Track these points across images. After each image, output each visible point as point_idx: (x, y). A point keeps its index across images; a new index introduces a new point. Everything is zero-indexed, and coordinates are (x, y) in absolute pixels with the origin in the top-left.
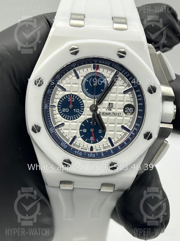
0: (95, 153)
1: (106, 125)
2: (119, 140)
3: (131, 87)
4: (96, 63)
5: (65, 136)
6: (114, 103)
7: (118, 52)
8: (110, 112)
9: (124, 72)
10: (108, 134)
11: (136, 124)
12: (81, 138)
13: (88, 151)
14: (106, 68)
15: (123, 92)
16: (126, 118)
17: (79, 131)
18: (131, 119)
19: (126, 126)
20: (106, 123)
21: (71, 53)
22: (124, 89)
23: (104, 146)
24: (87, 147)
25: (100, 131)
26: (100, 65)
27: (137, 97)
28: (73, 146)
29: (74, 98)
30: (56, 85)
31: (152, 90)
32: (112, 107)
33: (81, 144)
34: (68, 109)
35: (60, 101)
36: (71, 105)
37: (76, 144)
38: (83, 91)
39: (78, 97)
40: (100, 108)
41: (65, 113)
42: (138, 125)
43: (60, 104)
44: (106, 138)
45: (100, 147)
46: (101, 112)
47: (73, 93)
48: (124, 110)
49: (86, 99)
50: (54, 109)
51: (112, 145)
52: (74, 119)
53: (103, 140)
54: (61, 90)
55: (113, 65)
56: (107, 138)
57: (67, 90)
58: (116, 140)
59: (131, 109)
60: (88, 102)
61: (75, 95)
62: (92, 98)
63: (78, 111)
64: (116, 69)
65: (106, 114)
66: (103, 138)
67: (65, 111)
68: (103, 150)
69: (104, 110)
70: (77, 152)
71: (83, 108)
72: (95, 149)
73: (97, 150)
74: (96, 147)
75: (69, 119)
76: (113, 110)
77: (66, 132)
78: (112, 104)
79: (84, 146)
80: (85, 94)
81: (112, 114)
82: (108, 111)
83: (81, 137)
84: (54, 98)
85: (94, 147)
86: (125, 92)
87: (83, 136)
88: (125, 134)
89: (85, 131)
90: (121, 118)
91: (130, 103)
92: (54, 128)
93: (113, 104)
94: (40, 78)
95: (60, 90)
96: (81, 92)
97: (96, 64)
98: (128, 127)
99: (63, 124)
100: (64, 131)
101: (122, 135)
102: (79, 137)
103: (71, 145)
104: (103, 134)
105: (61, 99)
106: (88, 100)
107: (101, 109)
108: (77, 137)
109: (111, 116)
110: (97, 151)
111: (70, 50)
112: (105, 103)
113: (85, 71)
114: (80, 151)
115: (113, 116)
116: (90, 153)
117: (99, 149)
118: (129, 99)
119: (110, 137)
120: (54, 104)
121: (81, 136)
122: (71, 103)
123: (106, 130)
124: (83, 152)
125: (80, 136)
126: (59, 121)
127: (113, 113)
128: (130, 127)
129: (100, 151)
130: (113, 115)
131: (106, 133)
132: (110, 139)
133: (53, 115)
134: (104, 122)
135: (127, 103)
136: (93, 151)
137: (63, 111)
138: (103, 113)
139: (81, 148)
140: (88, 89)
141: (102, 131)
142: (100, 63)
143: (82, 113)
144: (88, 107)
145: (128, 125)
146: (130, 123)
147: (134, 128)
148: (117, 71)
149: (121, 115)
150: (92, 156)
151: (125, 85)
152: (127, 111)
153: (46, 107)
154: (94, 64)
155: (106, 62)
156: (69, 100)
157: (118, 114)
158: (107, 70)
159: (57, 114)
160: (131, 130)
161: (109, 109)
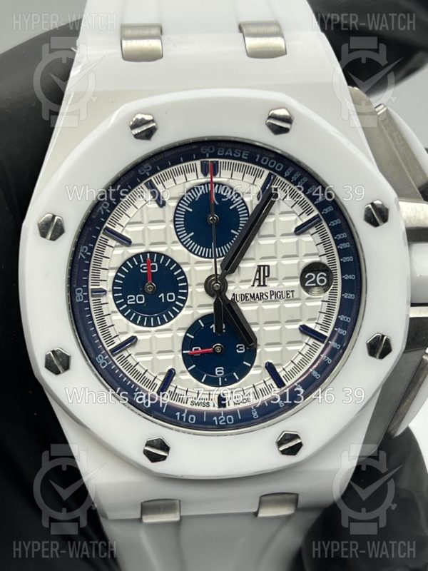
0: (234, 413)
1: (255, 329)
2: (298, 367)
3: (316, 213)
4: (209, 157)
5: (142, 372)
6: (271, 263)
7: (270, 117)
8: (263, 290)
9: (292, 174)
10: (264, 353)
11: (342, 318)
12: (188, 373)
13: (214, 407)
14: (238, 169)
15: (293, 230)
16: (309, 304)
17: (180, 356)
18: (326, 304)
19: (312, 325)
20: (256, 324)
21: (137, 136)
22: (296, 221)
23: (257, 388)
24: (207, 397)
25: (241, 349)
26: (220, 160)
27: (335, 240)
28: (167, 400)
29: (158, 261)
30: (100, 231)
31: (377, 216)
32: (268, 275)
33: (191, 392)
34: (143, 296)
35: (116, 277)
36: (150, 284)
37: (177, 391)
38: (180, 240)
39: (167, 257)
40: (233, 282)
41: (135, 307)
42: (348, 319)
43: (118, 285)
44: (258, 366)
46: (238, 292)
47: (153, 249)
48: (303, 280)
49: (192, 262)
50: (103, 300)
51: (280, 383)
52: (163, 322)
53: (252, 372)
54: (118, 244)
55: (258, 156)
56: (263, 365)
57: (133, 242)
58: (287, 370)
59: (320, 276)
60: (198, 268)
61: (160, 255)
62: (208, 257)
63: (171, 297)
64: (266, 167)
65: (253, 297)
66: (251, 367)
67: (135, 301)
68: (254, 401)
69: (246, 288)
70: (180, 415)
71: (186, 287)
72: (231, 402)
73: (238, 403)
75: (149, 325)
76: (272, 285)
77: (144, 362)
78: (266, 268)
80: (187, 248)
81: (269, 295)
82: (257, 290)
83: (189, 371)
84: (98, 268)
86: (300, 230)
87: (194, 366)
88: (313, 348)
90: (298, 305)
91: (317, 259)
92: (110, 353)
93: (268, 266)
94: (54, 216)
95: (113, 246)
96: (174, 242)
97: (210, 160)
98: (318, 329)
99: (132, 341)
100: (139, 359)
101: (304, 353)
102: (183, 372)
103: (163, 396)
104: (251, 355)
105: (120, 270)
106: (198, 262)
107: (238, 286)
108: (177, 371)
109: (266, 301)
110: (238, 406)
111: (133, 127)
112: (247, 267)
113: (179, 183)
114: (190, 412)
115: (273, 301)
116: (218, 414)
117: (242, 398)
118: (311, 248)
119: (270, 361)
120: (102, 286)
122: (150, 277)
123: (258, 342)
124: (199, 415)
125: (185, 368)
126: (121, 333)
127: (273, 293)
128: (324, 327)
129: (248, 404)
130: (273, 297)
131: (258, 351)
132: (270, 368)
133: (102, 317)
134: (249, 321)
135: (308, 260)
136: (228, 408)
137: (129, 303)
138: (245, 297)
139: (193, 403)
140: (193, 233)
141: (245, 348)
142: (219, 154)
143: (184, 304)
144: (199, 284)
145: (317, 323)
146: (323, 315)
147: (336, 329)
148: (272, 172)
149: (295, 297)
150: (226, 421)
151: (298, 209)
152: (309, 283)
153: (79, 297)
154: (202, 160)
155: (236, 151)
156: (144, 270)
157: (288, 294)
158: (243, 174)
159: (114, 312)
160: (327, 335)
161: (260, 283)
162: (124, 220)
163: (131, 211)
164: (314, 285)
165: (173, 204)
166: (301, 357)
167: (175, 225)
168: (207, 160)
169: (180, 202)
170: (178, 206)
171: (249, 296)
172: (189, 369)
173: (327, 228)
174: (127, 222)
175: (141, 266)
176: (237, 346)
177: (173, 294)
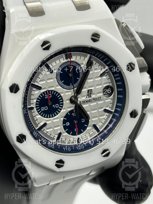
1: (88, 113)
2: (104, 124)
5: (49, 135)
6: (93, 88)
7: (92, 36)
8: (90, 98)
9: (98, 55)
10: (92, 121)
11: (118, 104)
12: (66, 132)
13: (75, 143)
14: (78, 55)
15: (99, 75)
17: (62, 127)
18: (112, 100)
19: (108, 108)
20: (88, 111)
21: (44, 49)
23: (90, 134)
25: (83, 121)
26: (71, 53)
27: (114, 77)
29: (51, 93)
30: (29, 85)
32: (92, 93)
34: (47, 107)
35: (37, 101)
36: (49, 102)
37: (62, 140)
38: (59, 84)
39: (54, 91)
40: (79, 97)
41: (45, 112)
42: (121, 105)
43: (38, 104)
44: (90, 126)
46: (81, 101)
47: (49, 89)
49: (64, 92)
50: (33, 111)
51: (98, 131)
52: (55, 115)
53: (88, 128)
55: (86, 50)
56: (92, 125)
57: (42, 87)
58: (100, 125)
59: (109, 90)
60: (67, 94)
61: (52, 91)
62: (69, 89)
63: (57, 106)
64: (89, 53)
65: (87, 102)
67: (44, 109)
69: (84, 98)
70: (65, 148)
71: (62, 101)
76: (93, 96)
77: (49, 131)
78: (91, 90)
80: (62, 87)
81: (92, 100)
82: (88, 99)
87: (67, 129)
88: (108, 117)
89: (68, 124)
91: (108, 84)
92: (37, 130)
93: (92, 90)
94: (15, 84)
95: (35, 90)
96: (57, 86)
97: (68, 53)
98: (110, 109)
99: (45, 125)
100: (47, 131)
104: (87, 122)
105: (38, 98)
106: (66, 92)
107: (81, 98)
108: (62, 133)
109: (91, 102)
111: (42, 46)
112: (84, 91)
113: (57, 63)
114: (68, 146)
115: (94, 102)
117: (85, 138)
118: (106, 81)
120: (32, 106)
122: (49, 100)
123: (90, 118)
125: (64, 131)
127: (94, 99)
128: (112, 108)
130: (94, 100)
131: (90, 120)
132: (95, 126)
133: (33, 117)
134: (86, 110)
135: (105, 85)
137: (42, 110)
140: (63, 81)
141: (85, 120)
142: (71, 50)
143: (62, 108)
144: (67, 100)
146: (111, 104)
147: (116, 109)
148: (90, 55)
149: (101, 99)
150: (81, 148)
152: (105, 93)
155: (78, 49)
156: (46, 97)
157: (99, 99)
158: (80, 57)
159: (37, 115)
160: (113, 111)
161: (89, 96)
162: (38, 80)
163: (40, 76)
164: (107, 93)
166: (104, 120)
167: (57, 79)
171: (85, 101)
173: (111, 73)
174: (39, 80)
175: (45, 96)
177: (58, 104)
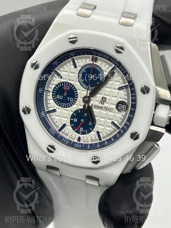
0: (82, 144)
1: (96, 118)
2: (108, 135)
3: (127, 84)
4: (95, 55)
5: (55, 122)
6: (108, 97)
7: (116, 47)
8: (102, 105)
9: (122, 68)
10: (98, 127)
11: (127, 123)
12: (71, 127)
13: (76, 141)
14: (105, 62)
16: (117, 115)
17: (69, 120)
18: (123, 116)
19: (116, 122)
20: (97, 116)
21: (70, 42)
22: (120, 85)
23: (92, 138)
24: (75, 136)
25: (90, 124)
26: (98, 57)
27: (131, 95)
28: (61, 133)
30: (53, 71)
31: (145, 90)
32: (105, 101)
33: (70, 133)
34: (62, 97)
35: (55, 88)
36: (65, 93)
37: (65, 132)
38: (79, 81)
39: (73, 86)
40: (93, 100)
41: (59, 100)
43: (55, 90)
44: (95, 131)
45: (88, 139)
46: (94, 104)
47: (69, 82)
48: (117, 106)
49: (81, 89)
50: (49, 94)
52: (67, 107)
53: (92, 132)
55: (112, 59)
58: (104, 135)
59: (124, 106)
60: (82, 92)
61: (71, 84)
62: (86, 89)
63: (71, 99)
64: (114, 63)
65: (98, 107)
66: (92, 131)
67: (59, 97)
68: (90, 142)
69: (97, 103)
70: (64, 140)
71: (77, 98)
72: (82, 140)
73: (84, 141)
74: (84, 138)
75: (62, 107)
76: (106, 105)
78: (105, 98)
79: (72, 135)
80: (81, 85)
81: (104, 108)
82: (100, 105)
84: (50, 83)
85: (81, 138)
86: (120, 89)
87: (73, 125)
88: (115, 131)
89: (76, 120)
90: (113, 114)
91: (124, 100)
92: (46, 112)
93: (106, 98)
94: (37, 62)
96: (77, 81)
98: (118, 124)
99: (54, 111)
100: (55, 117)
102: (69, 126)
103: (60, 132)
104: (93, 127)
105: (57, 86)
106: (83, 90)
107: (94, 102)
108: (67, 125)
109: (103, 110)
110: (84, 143)
112: (99, 97)
113: (83, 61)
114: (67, 140)
115: (105, 110)
116: (76, 143)
117: (86, 140)
118: (123, 96)
119: (99, 130)
120: (49, 89)
121: (71, 125)
122: (66, 90)
123: (96, 123)
124: (70, 141)
126: (52, 107)
127: (105, 107)
128: (120, 125)
129: (88, 143)
130: (105, 109)
131: (96, 126)
132: (98, 133)
133: (47, 99)
134: (95, 115)
135: (121, 100)
136: (81, 142)
137: (57, 97)
138: (95, 106)
139: (69, 137)
140: (84, 80)
142: (98, 55)
143: (75, 103)
144: (81, 98)
145: (118, 122)
146: (121, 120)
147: (124, 126)
148: (115, 66)
149: (113, 111)
150: (78, 146)
151: (121, 81)
152: (120, 108)
153: (40, 91)
154: (93, 56)
155: (104, 55)
156: (65, 88)
157: (110, 109)
158: (105, 64)
159: (51, 99)
160: (121, 127)
161: (102, 103)
162: (62, 69)
163: (65, 67)
164: (121, 109)
165: (80, 68)
166: (110, 132)
168: (94, 56)
169: (82, 68)
170: (81, 69)
172: (72, 125)
173: (130, 90)
175: (64, 86)
176: (90, 122)
177: (72, 99)
